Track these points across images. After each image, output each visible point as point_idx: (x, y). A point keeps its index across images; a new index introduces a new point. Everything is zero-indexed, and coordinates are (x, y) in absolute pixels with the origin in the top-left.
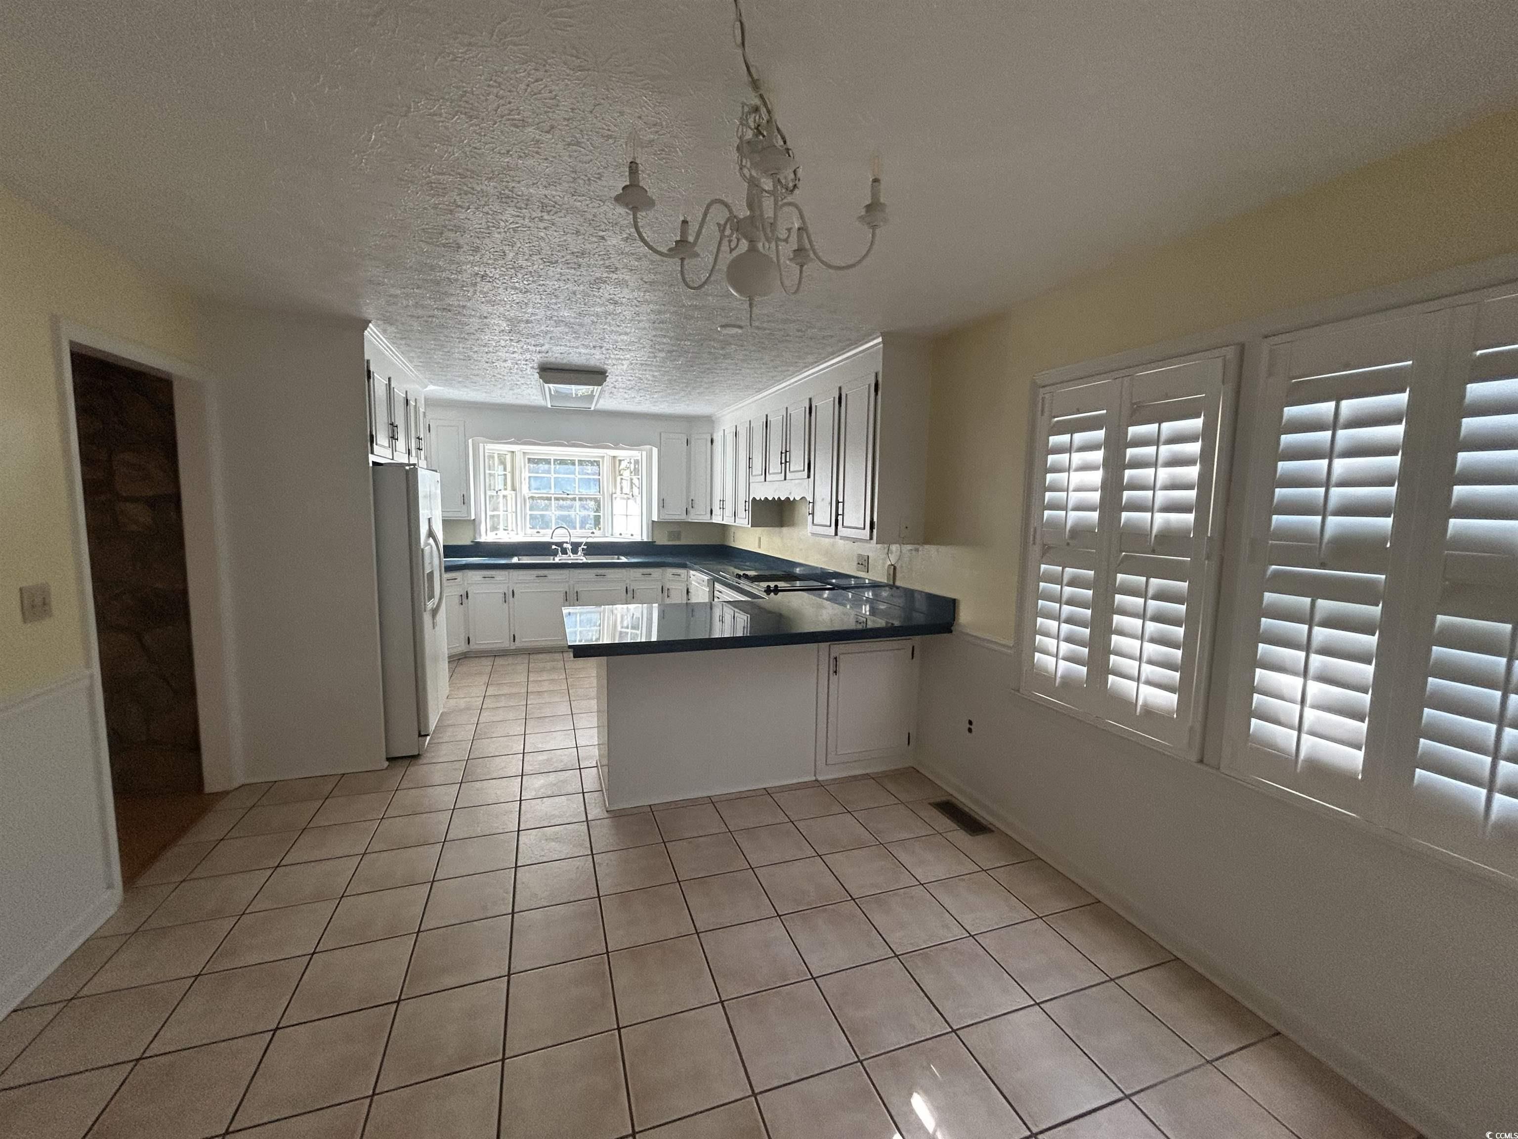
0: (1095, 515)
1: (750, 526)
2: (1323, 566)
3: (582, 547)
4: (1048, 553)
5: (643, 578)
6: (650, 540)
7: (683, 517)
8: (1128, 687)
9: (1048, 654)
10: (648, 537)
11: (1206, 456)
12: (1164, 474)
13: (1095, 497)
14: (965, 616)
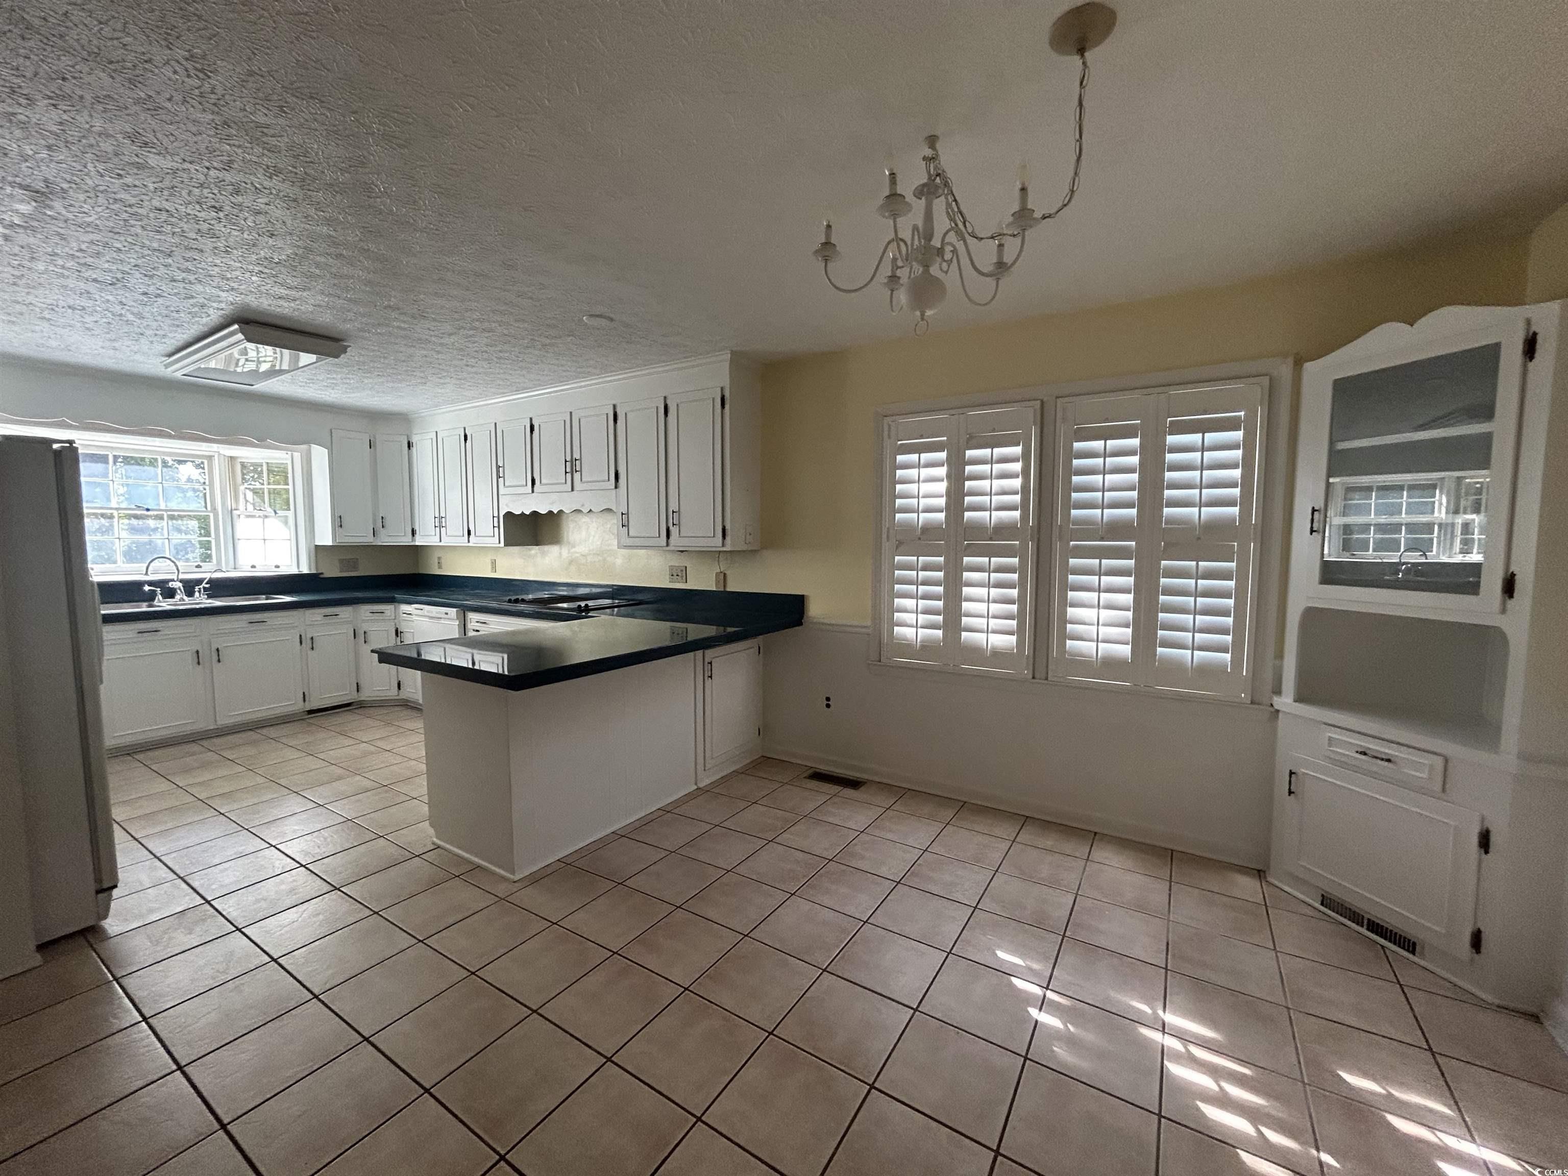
0: (941, 516)
1: (502, 544)
2: (1102, 539)
3: (204, 585)
4: (901, 546)
5: (327, 620)
6: (314, 571)
7: (369, 539)
8: (980, 638)
9: (909, 626)
10: (310, 569)
11: (1025, 472)
12: (998, 484)
13: (942, 502)
14: (815, 610)
